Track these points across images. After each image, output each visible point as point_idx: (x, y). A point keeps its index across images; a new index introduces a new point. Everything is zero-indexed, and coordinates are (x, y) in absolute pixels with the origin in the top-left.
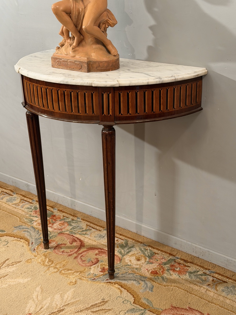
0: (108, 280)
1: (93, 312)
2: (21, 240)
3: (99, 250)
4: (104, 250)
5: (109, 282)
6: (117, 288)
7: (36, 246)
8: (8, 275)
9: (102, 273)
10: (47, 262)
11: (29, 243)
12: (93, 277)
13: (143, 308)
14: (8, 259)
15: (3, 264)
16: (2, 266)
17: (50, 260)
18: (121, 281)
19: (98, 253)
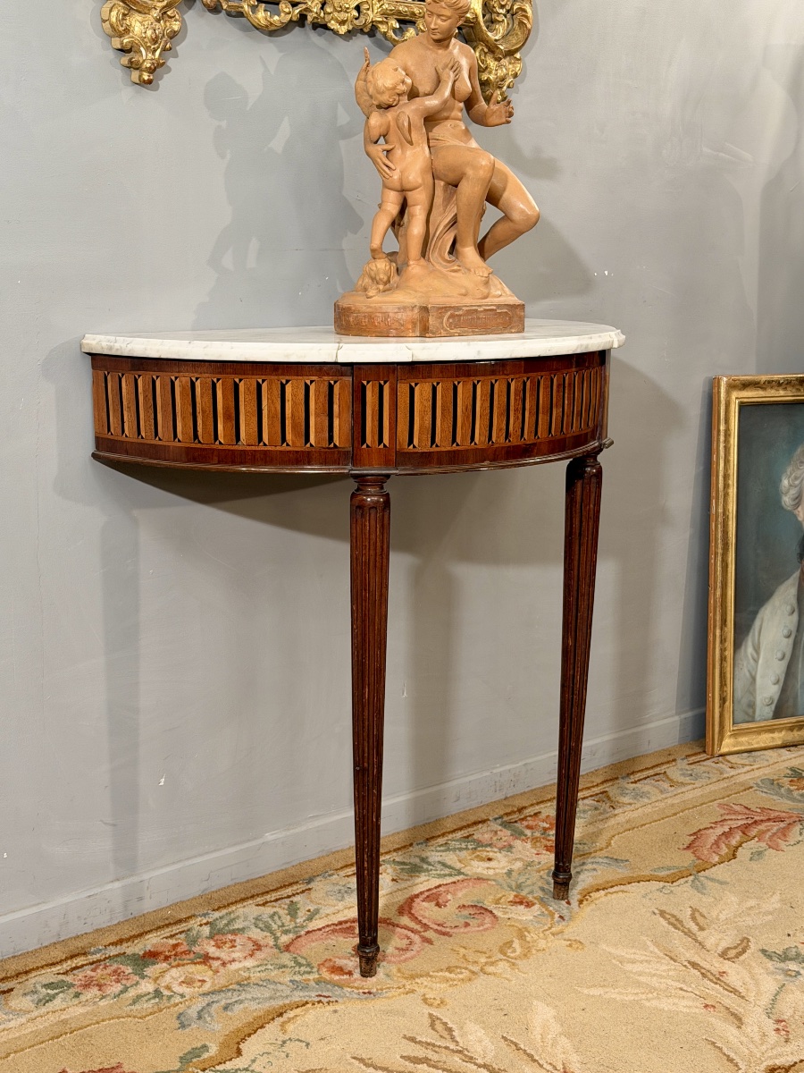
0: (568, 903)
1: (702, 929)
2: (291, 1014)
3: (417, 900)
4: (422, 893)
5: (581, 902)
6: (606, 895)
7: (349, 990)
8: (505, 1039)
9: (537, 907)
10: (452, 976)
11: (319, 1002)
12: (553, 918)
13: (691, 878)
14: (413, 1040)
15: (439, 1047)
16: (446, 1048)
17: (449, 969)
18: (579, 887)
19: (435, 902)
